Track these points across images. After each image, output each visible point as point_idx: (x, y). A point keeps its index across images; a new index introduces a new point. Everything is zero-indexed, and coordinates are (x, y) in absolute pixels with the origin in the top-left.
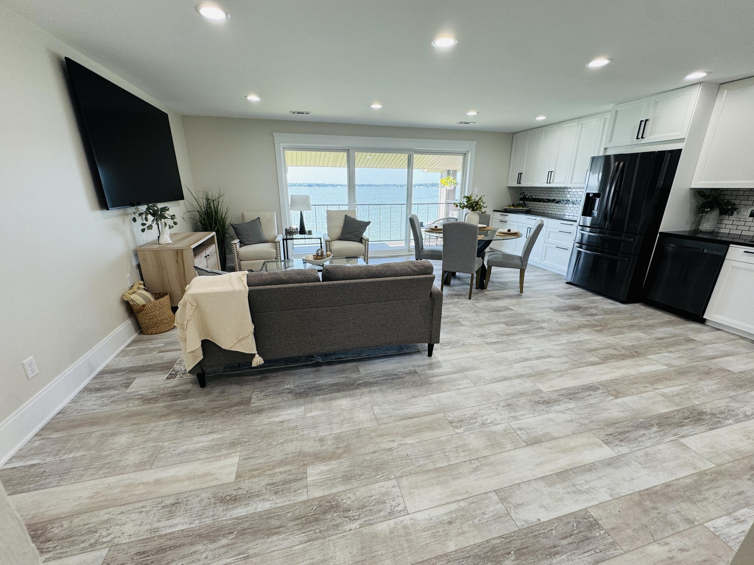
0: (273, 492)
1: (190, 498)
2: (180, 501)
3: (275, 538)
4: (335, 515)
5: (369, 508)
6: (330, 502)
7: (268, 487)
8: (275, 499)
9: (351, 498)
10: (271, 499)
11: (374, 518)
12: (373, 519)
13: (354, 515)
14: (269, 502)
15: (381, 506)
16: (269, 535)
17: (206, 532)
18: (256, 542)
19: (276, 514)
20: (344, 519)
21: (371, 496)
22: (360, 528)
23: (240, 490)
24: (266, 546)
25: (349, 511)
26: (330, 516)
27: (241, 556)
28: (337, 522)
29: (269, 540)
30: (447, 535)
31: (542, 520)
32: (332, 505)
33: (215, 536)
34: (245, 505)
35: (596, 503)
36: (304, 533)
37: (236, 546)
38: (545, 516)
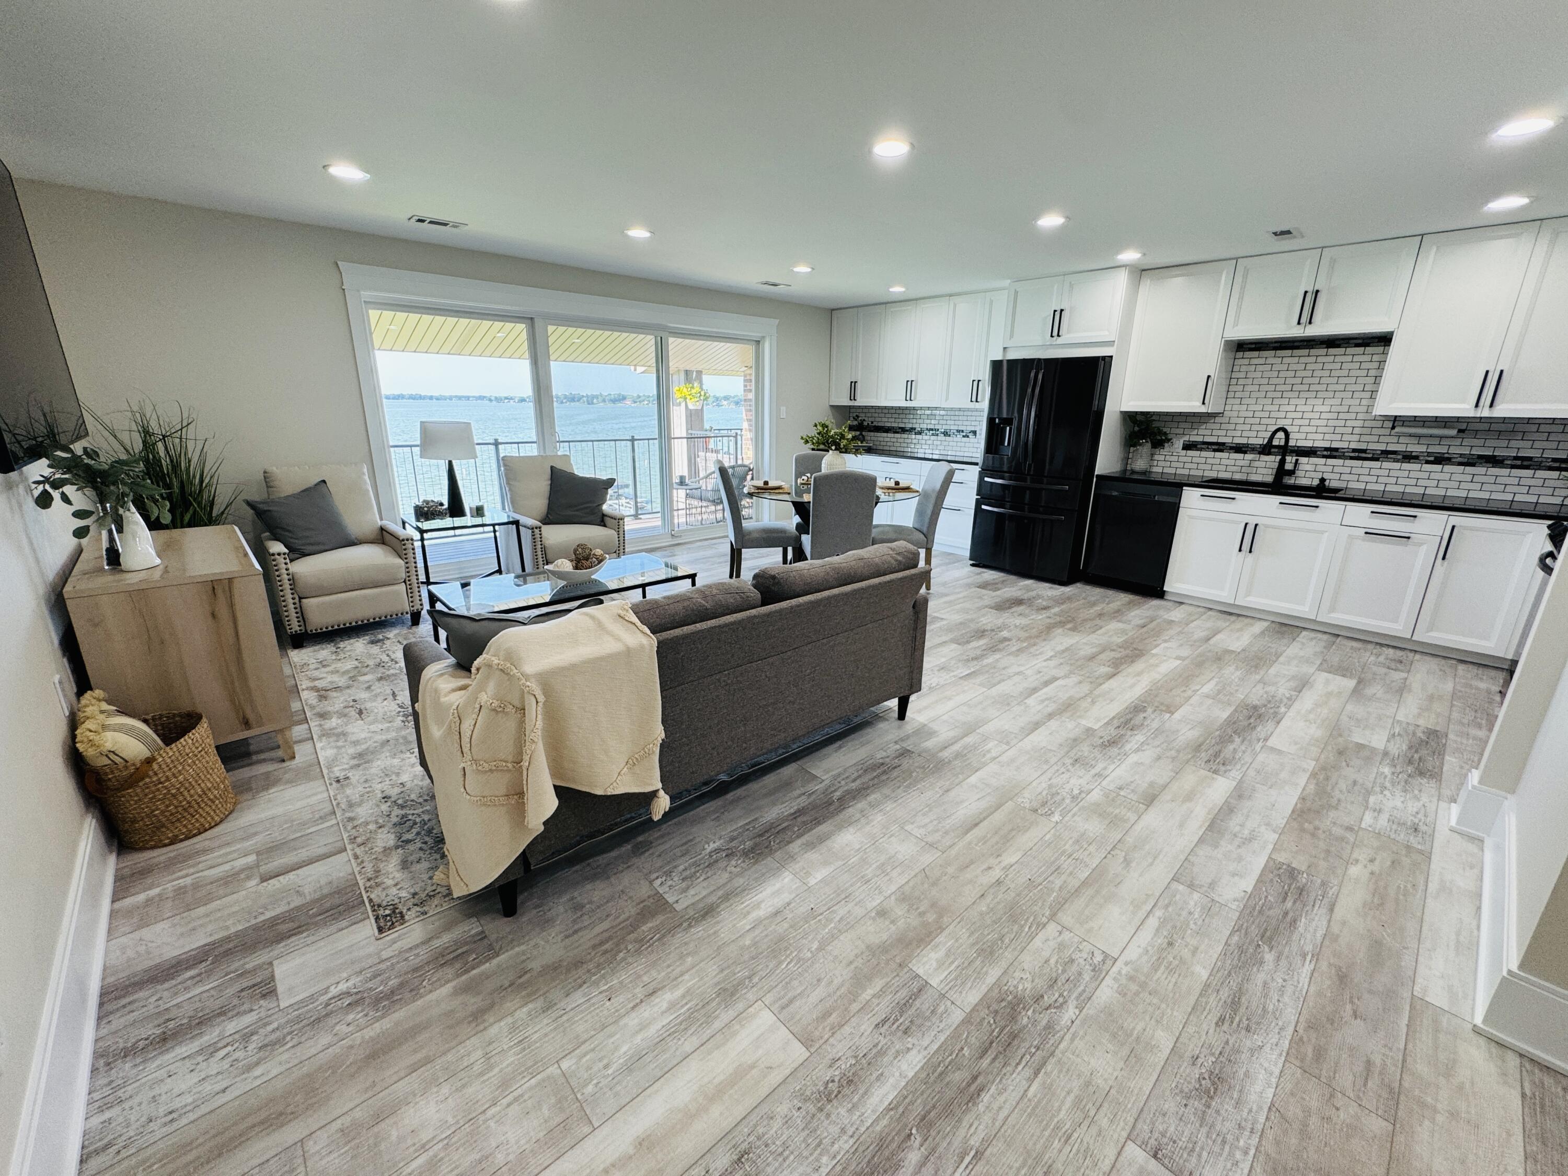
0: (900, 1034)
1: (761, 1130)
2: (744, 1146)
3: (986, 1097)
4: (1030, 1013)
5: (1063, 978)
6: (1003, 1000)
7: (883, 1030)
8: (916, 1042)
9: (1025, 977)
10: (910, 1046)
11: (1082, 988)
12: (1084, 991)
13: (1054, 999)
14: (914, 1052)
15: (1074, 968)
16: (974, 1098)
17: (864, 1164)
18: (965, 1123)
19: (947, 1064)
20: (1048, 1012)
21: (1047, 961)
22: (1081, 1011)
23: (840, 1062)
24: (987, 1119)
25: (1042, 996)
26: (1025, 1020)
27: (967, 1159)
28: (1044, 1022)
29: (981, 1107)
30: (1182, 961)
31: (1249, 890)
32: (1010, 1003)
33: (888, 1159)
34: (878, 1079)
35: (1271, 847)
36: (1018, 1064)
37: (940, 1149)
38: (1248, 884)
